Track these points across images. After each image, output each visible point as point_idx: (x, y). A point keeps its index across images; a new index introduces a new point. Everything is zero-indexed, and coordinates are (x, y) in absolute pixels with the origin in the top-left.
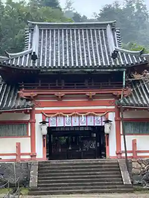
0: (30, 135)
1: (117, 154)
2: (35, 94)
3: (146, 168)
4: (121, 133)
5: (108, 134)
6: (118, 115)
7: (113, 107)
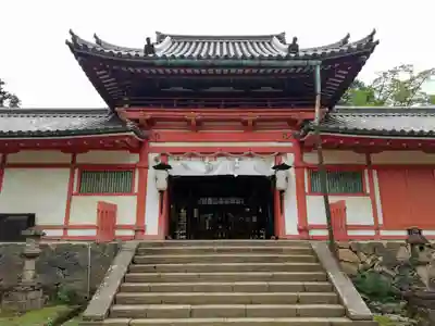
0: (136, 191)
1: (300, 230)
2: (148, 115)
3: (369, 261)
4: (307, 191)
5: (282, 192)
6: (299, 158)
7: (290, 144)
